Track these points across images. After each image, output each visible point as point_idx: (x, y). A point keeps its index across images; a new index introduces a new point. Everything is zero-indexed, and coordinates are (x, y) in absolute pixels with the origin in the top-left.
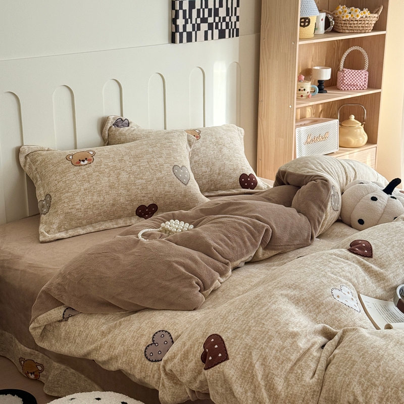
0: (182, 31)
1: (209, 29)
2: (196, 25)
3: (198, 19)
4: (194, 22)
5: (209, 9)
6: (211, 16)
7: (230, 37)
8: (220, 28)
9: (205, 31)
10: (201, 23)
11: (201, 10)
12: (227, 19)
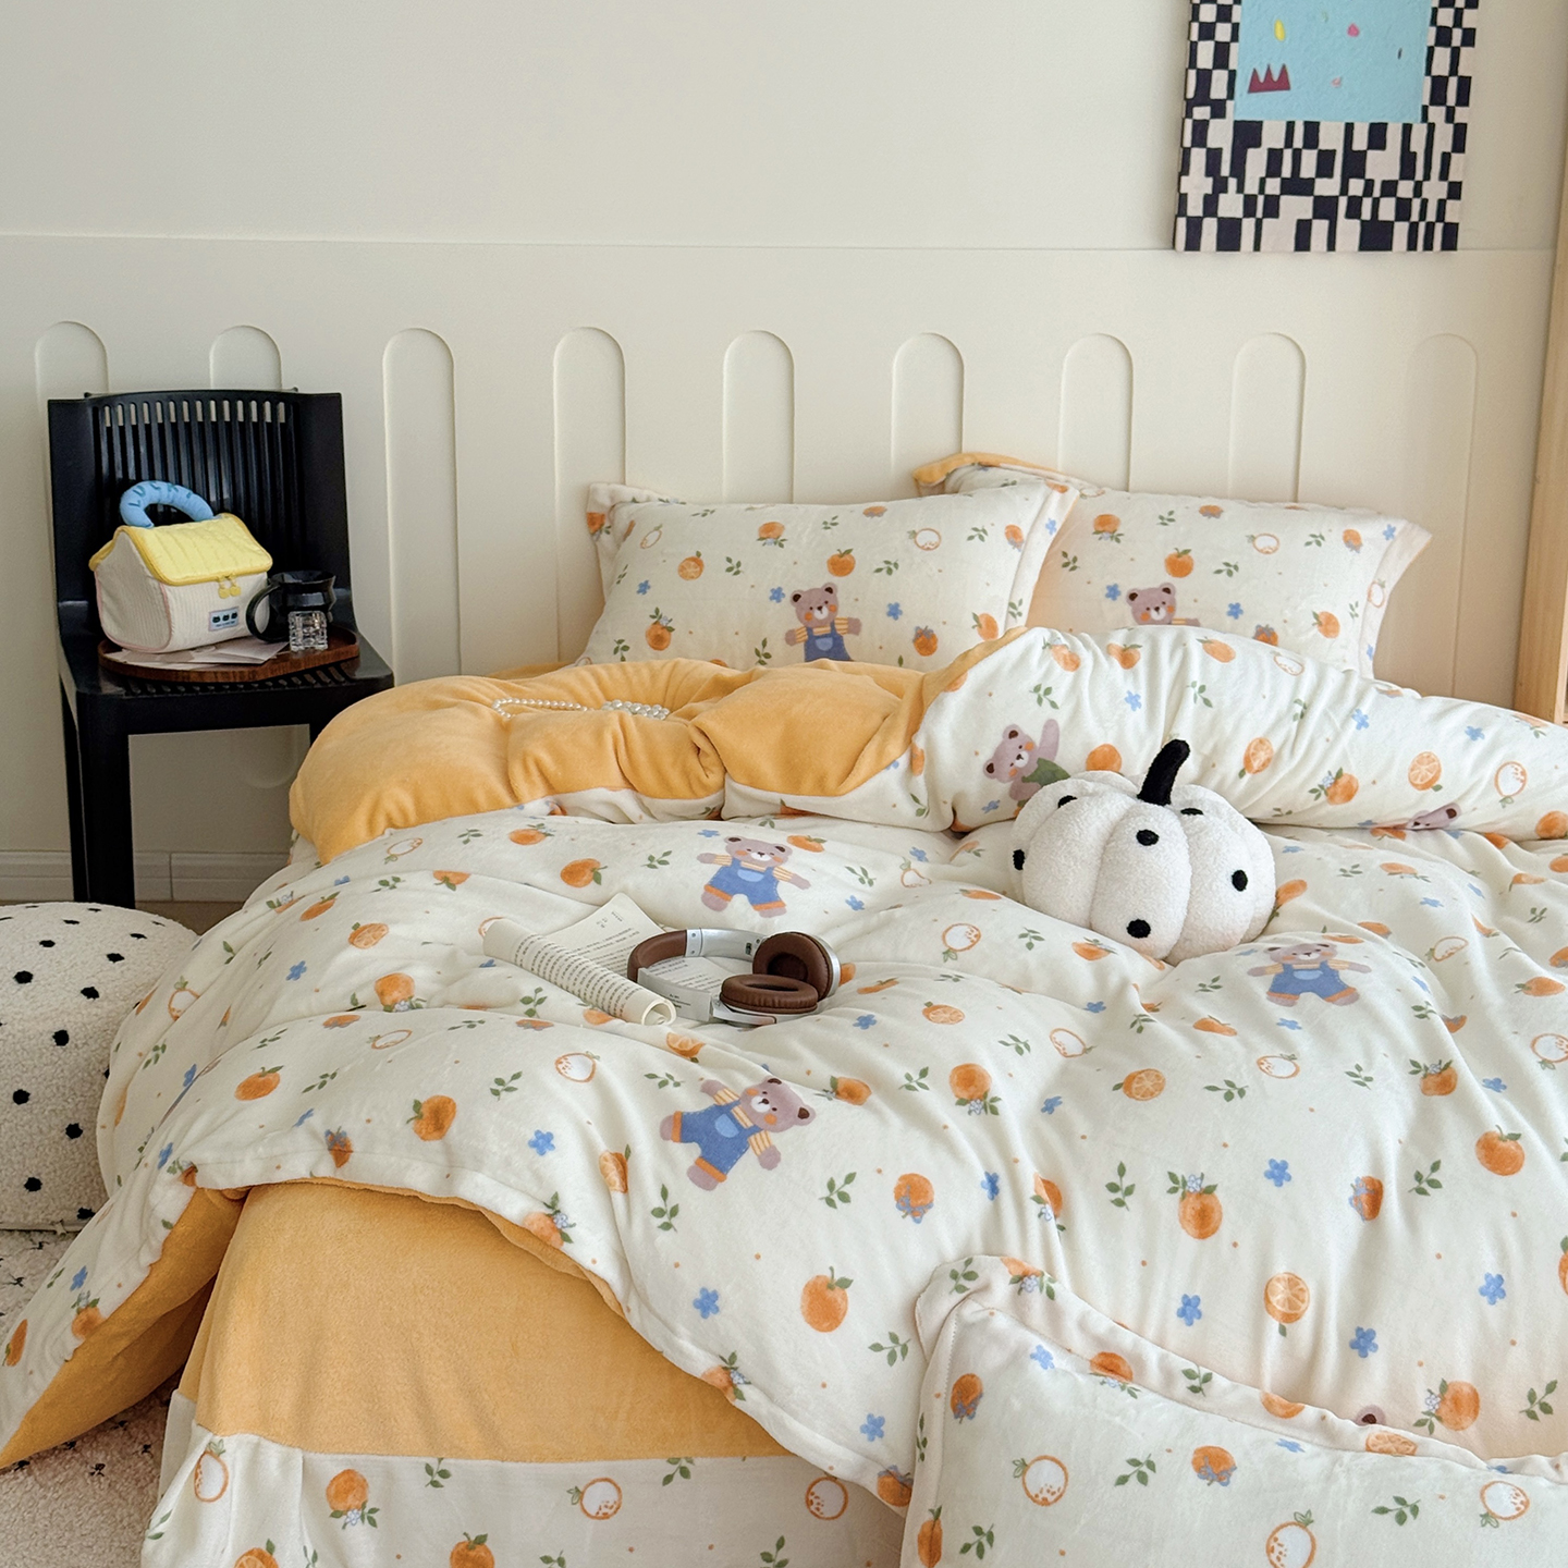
0: (1200, 214)
1: (1317, 215)
2: (1261, 199)
3: (1269, 180)
4: (1251, 187)
5: (1320, 151)
6: (1330, 175)
7: (1412, 246)
8: (1366, 214)
9: (1300, 222)
10: (1282, 194)
11: (1288, 154)
12: (1405, 189)
